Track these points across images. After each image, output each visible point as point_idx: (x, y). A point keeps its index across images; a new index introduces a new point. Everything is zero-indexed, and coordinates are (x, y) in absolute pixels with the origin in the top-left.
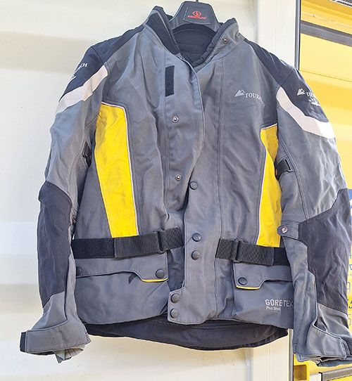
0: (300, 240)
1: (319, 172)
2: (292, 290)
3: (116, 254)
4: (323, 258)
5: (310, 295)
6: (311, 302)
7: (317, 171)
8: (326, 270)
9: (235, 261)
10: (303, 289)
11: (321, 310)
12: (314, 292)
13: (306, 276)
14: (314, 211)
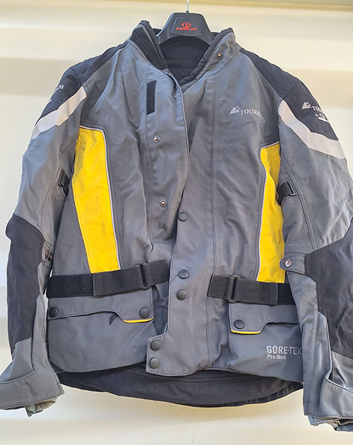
0: (307, 275)
1: (327, 195)
2: (299, 334)
3: (94, 292)
4: (335, 296)
5: (321, 341)
6: (323, 349)
7: (325, 195)
8: (340, 311)
9: (231, 301)
10: (312, 333)
11: (337, 360)
12: (326, 338)
13: (316, 319)
14: (323, 241)
